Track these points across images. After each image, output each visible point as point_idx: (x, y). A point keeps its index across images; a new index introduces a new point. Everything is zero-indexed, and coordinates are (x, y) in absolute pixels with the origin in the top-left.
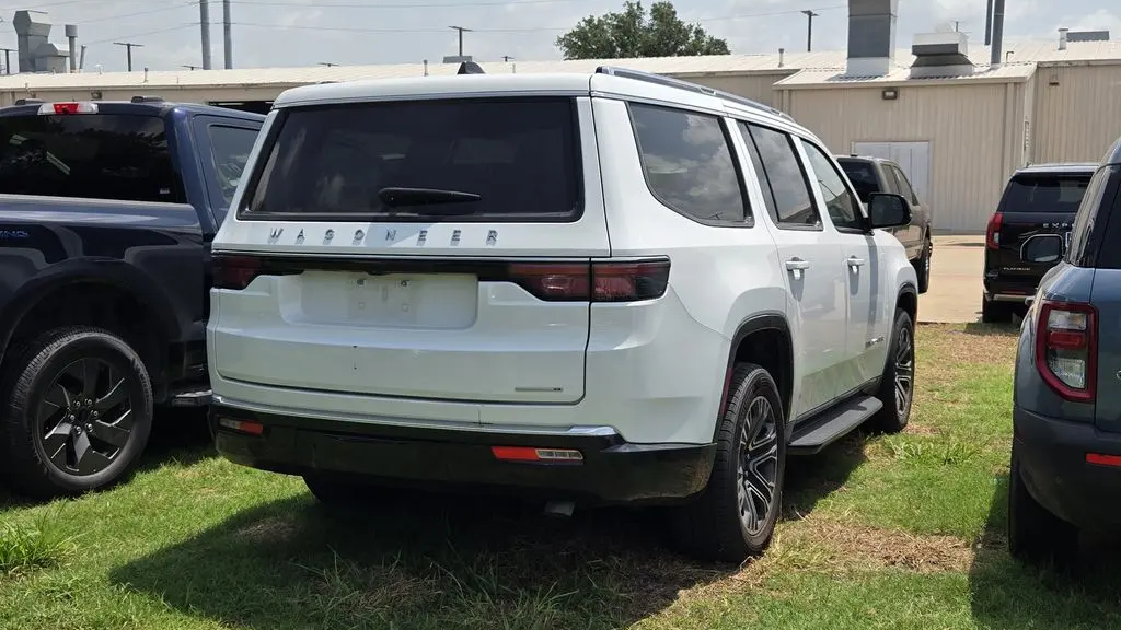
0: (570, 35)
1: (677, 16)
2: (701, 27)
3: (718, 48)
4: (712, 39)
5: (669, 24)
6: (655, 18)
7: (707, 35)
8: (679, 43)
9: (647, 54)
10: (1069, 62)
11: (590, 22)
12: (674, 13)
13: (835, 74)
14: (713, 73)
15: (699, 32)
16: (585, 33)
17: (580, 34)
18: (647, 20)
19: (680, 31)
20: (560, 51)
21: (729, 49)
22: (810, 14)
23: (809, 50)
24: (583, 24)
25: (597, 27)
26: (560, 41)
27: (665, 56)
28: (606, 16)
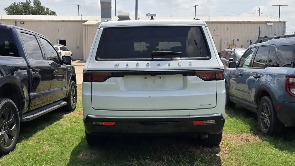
0: (8, 7)
1: (41, 4)
2: (48, 8)
3: (54, 14)
4: (51, 11)
5: (39, 6)
6: (35, 4)
7: (50, 10)
8: (42, 12)
9: (33, 14)
11: (14, 4)
12: (40, 3)
13: (98, 22)
14: (64, 20)
15: (47, 9)
16: (13, 7)
17: (11, 7)
18: (32, 5)
19: (42, 8)
20: (5, 12)
21: (56, 14)
22: (79, 6)
23: (79, 15)
24: (12, 5)
25: (17, 6)
26: (5, 9)
27: (38, 15)
28: (19, 3)
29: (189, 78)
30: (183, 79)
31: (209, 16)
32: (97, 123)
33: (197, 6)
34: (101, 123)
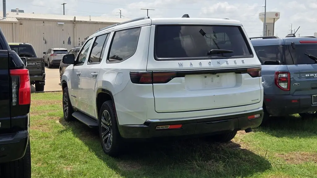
10: (25, 18)
29: (244, 75)
30: (236, 76)
31: (90, 16)
32: (161, 127)
33: (66, 4)
34: (164, 127)
